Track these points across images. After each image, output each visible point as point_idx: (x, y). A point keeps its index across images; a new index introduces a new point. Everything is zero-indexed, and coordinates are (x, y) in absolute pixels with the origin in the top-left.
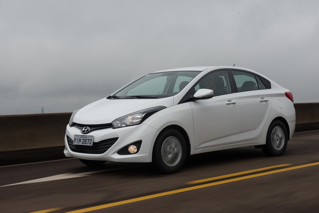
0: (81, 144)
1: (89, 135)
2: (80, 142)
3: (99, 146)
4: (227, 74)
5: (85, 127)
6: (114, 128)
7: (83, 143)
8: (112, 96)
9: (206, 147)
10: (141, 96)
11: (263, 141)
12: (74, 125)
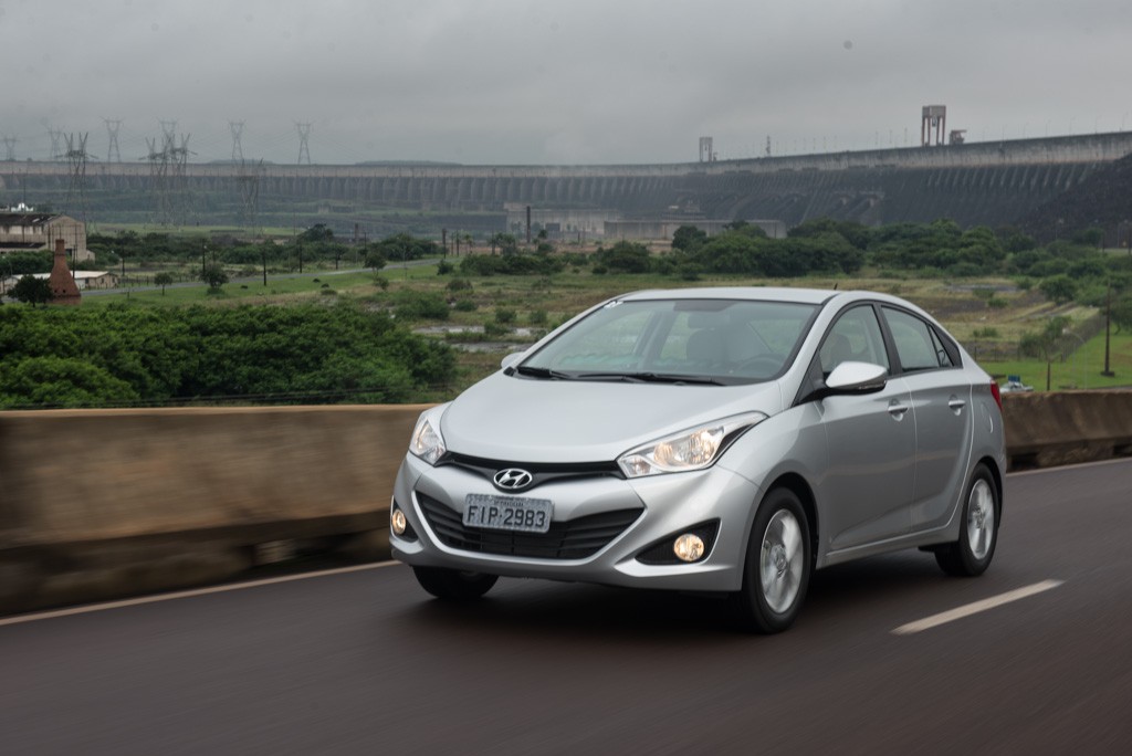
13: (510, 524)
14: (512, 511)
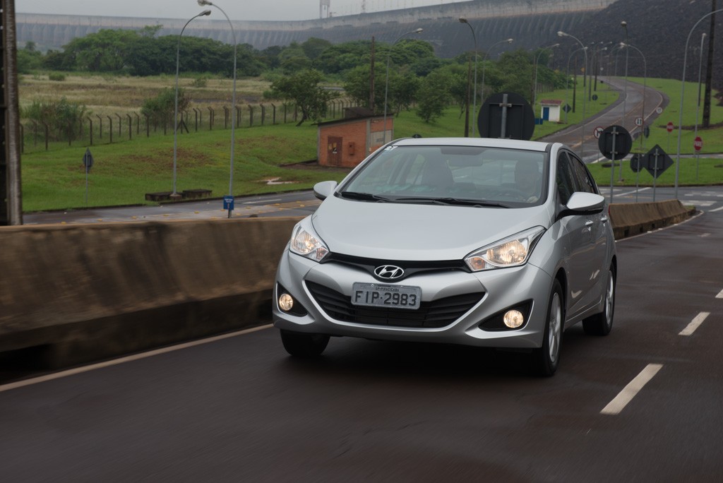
13: (389, 303)
14: (390, 294)
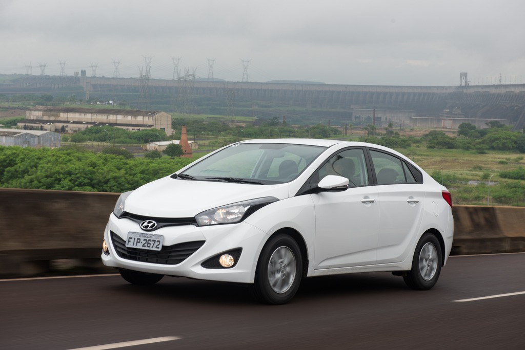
0: (140, 246)
1: (156, 234)
2: (138, 244)
3: (171, 252)
4: (362, 155)
5: (148, 221)
6: (198, 226)
7: (143, 246)
8: (178, 174)
9: (329, 266)
10: (232, 179)
11: (407, 265)
12: (126, 215)
